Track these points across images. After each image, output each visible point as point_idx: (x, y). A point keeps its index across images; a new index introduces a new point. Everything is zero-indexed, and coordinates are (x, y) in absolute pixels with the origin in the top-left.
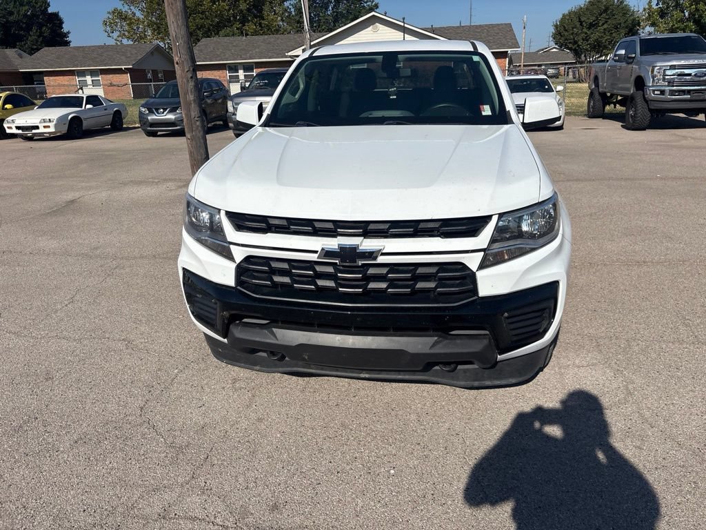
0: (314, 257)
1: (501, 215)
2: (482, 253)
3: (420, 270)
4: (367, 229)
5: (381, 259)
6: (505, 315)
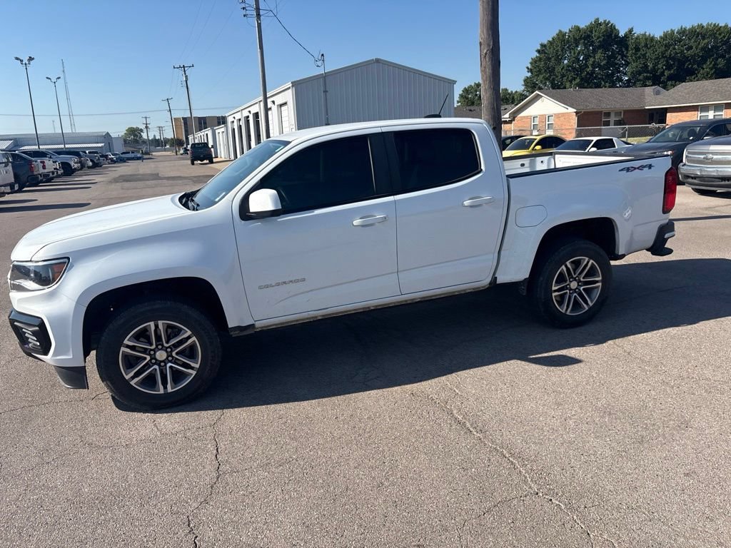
6: (16, 323)
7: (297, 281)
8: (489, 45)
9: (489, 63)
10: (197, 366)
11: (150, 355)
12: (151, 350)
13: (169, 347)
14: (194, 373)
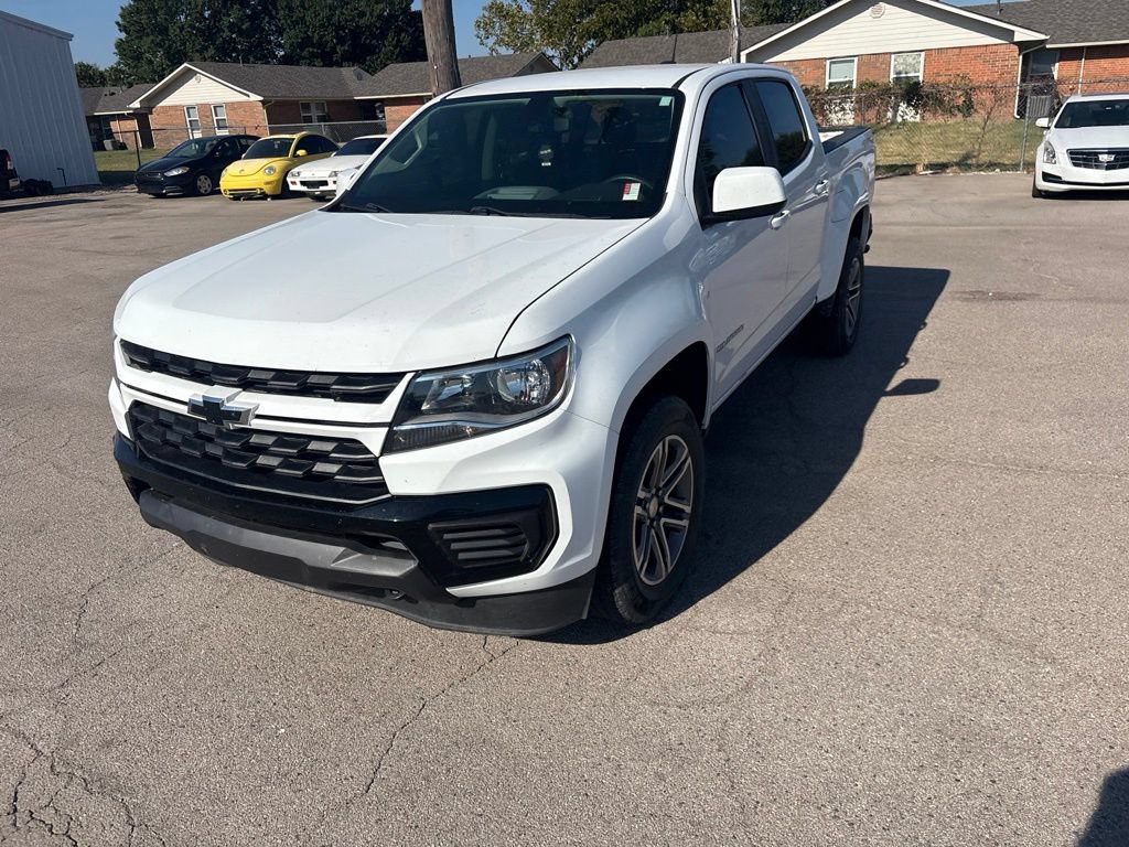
0: (183, 410)
1: (418, 373)
2: (386, 429)
3: (313, 446)
4: (245, 378)
5: (256, 424)
6: (431, 526)
11: (646, 510)
12: (647, 500)
13: (661, 488)
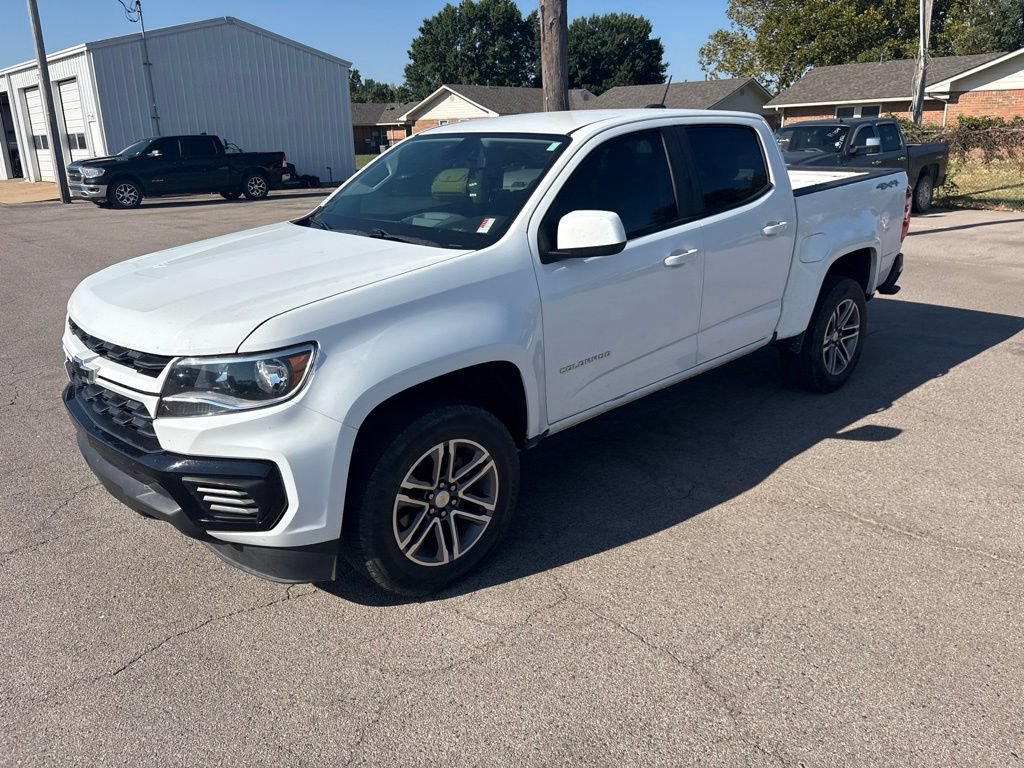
1: (181, 358)
2: (158, 398)
3: (129, 405)
4: (101, 347)
5: (99, 382)
6: (184, 479)
7: (601, 356)
8: (556, 12)
9: (555, 39)
10: (491, 507)
11: (427, 500)
12: (431, 492)
13: (454, 484)
14: (487, 519)
